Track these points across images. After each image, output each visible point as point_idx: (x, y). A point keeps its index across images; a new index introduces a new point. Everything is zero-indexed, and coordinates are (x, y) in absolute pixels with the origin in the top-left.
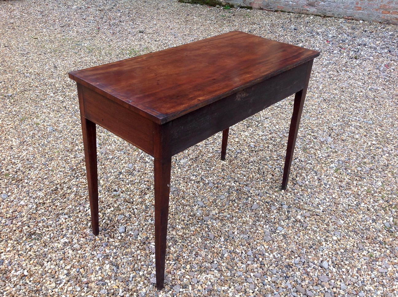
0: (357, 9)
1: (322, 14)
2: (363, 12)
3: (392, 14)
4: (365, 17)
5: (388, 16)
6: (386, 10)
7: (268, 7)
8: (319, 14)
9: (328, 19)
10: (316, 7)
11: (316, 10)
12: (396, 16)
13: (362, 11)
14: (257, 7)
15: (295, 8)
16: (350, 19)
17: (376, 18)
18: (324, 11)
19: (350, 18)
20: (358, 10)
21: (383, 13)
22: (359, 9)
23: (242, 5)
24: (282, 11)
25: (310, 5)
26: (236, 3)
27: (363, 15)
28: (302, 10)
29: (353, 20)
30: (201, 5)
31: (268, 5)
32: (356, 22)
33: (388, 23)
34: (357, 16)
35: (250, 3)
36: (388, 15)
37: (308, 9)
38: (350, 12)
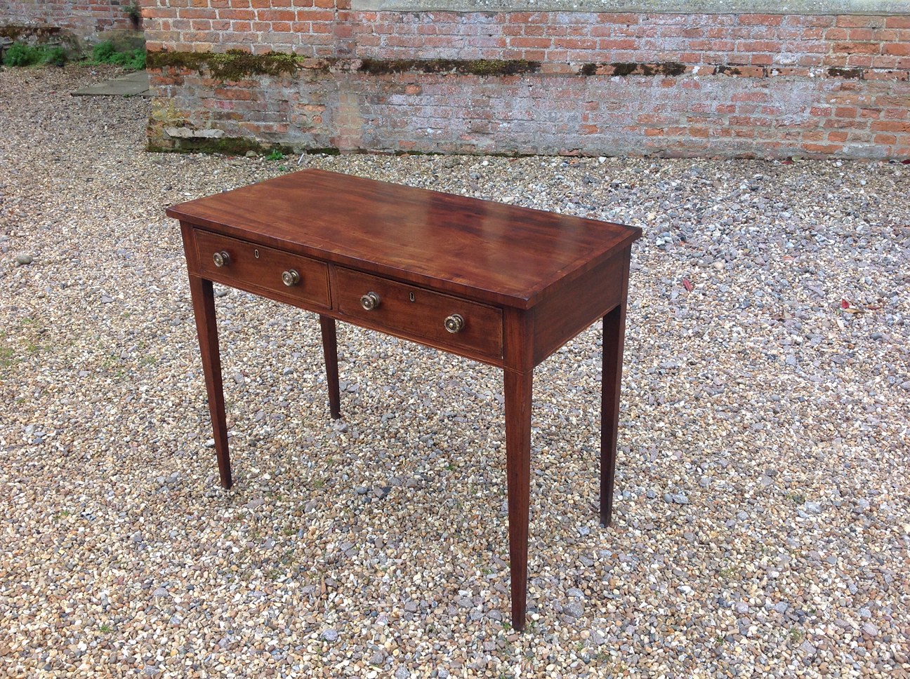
0: (587, 130)
1: (509, 150)
2: (602, 135)
3: (667, 134)
4: (609, 148)
5: (661, 140)
6: (653, 126)
7: (376, 145)
8: (503, 151)
9: (524, 160)
10: (492, 136)
11: (493, 142)
12: (678, 138)
13: (599, 135)
14: (350, 148)
15: (443, 142)
16: (575, 155)
17: (635, 148)
18: (512, 143)
19: (574, 153)
20: (589, 133)
21: (647, 134)
22: (593, 129)
23: (313, 145)
24: (412, 153)
25: (477, 132)
26: (297, 141)
27: (602, 143)
28: (461, 146)
29: (582, 156)
30: (208, 154)
31: (375, 142)
32: (591, 162)
33: (664, 154)
34: (590, 147)
35: (332, 140)
36: (660, 137)
37: (474, 142)
38: (572, 139)
